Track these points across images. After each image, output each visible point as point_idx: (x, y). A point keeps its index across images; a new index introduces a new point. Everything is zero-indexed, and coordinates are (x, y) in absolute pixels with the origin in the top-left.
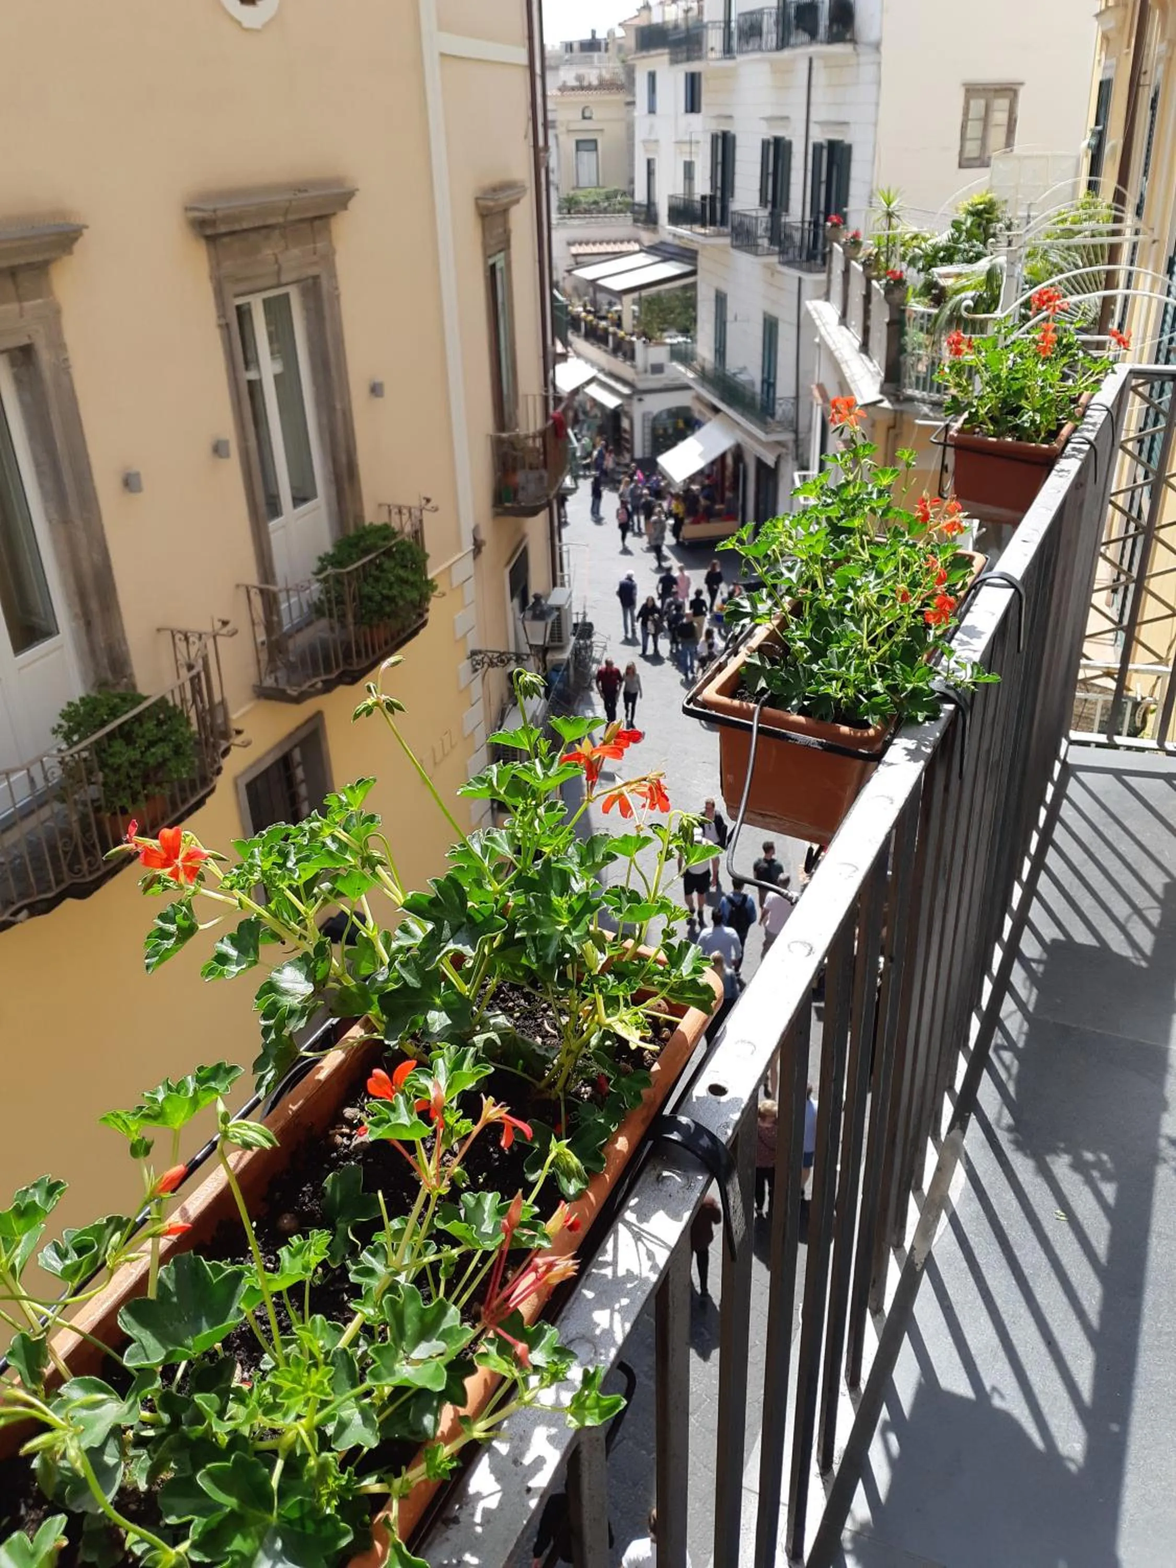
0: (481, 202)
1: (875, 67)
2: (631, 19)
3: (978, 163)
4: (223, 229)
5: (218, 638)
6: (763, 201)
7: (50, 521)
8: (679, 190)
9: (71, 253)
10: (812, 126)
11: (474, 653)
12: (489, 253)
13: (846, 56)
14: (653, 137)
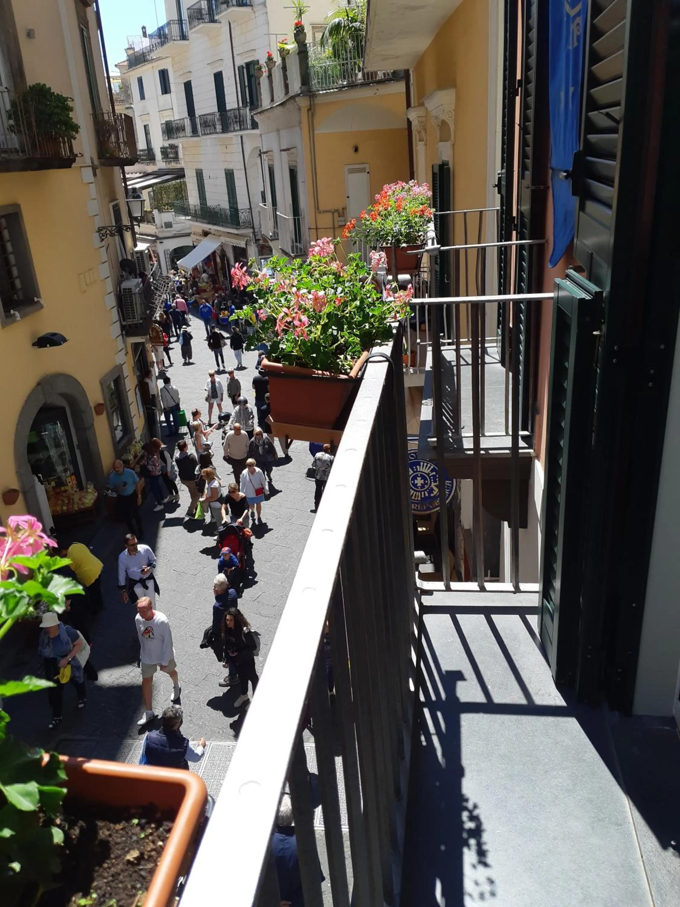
1: (265, 15)
2: (122, 62)
10: (236, 60)
11: (100, 229)
13: (248, 14)
14: (146, 112)
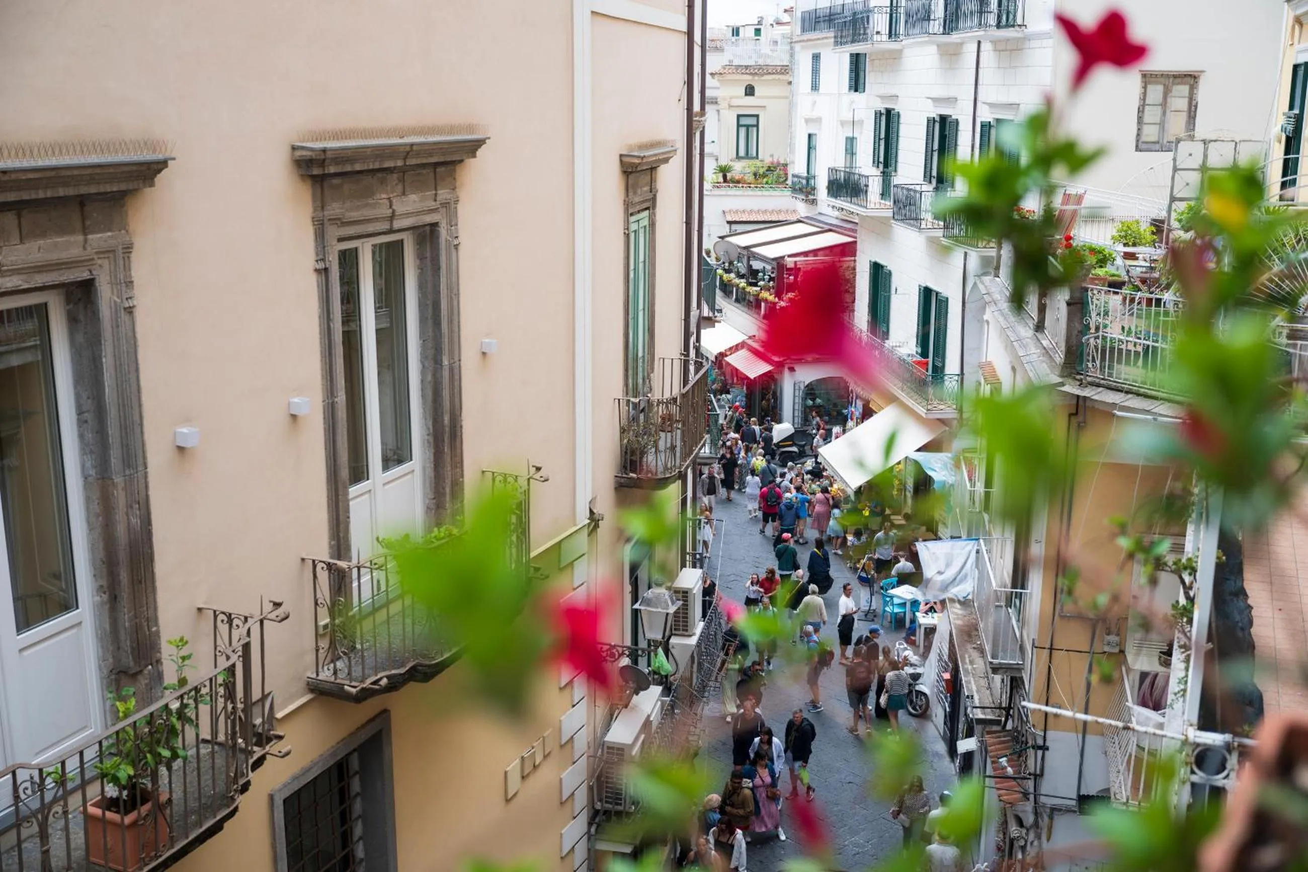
0: (625, 159)
2: (798, 6)
3: (1157, 147)
4: (332, 170)
5: (265, 622)
6: (928, 176)
7: (86, 478)
8: (840, 162)
9: (152, 185)
10: (979, 106)
12: (631, 211)
13: (1017, 40)
14: (815, 114)
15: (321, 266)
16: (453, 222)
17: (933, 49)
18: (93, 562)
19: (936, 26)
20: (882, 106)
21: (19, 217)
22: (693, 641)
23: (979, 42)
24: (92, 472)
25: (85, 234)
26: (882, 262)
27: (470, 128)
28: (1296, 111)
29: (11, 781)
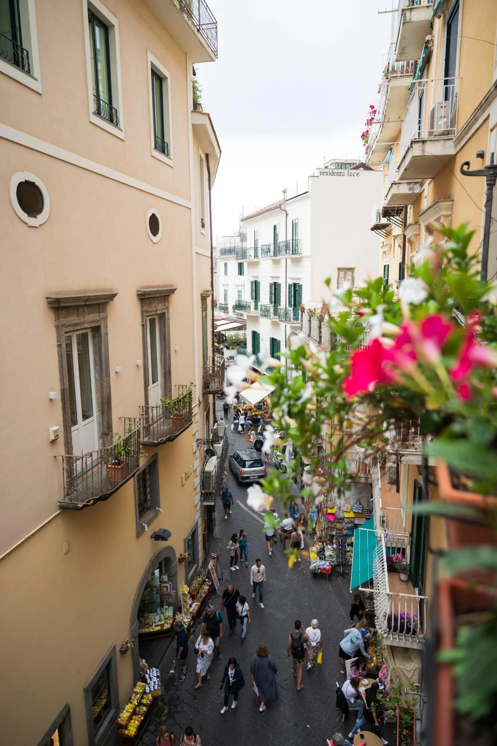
0: (202, 295)
6: (271, 302)
7: (96, 379)
9: (113, 301)
10: (287, 279)
11: (198, 440)
12: (203, 310)
13: (299, 258)
14: (226, 283)
15: (143, 324)
16: (168, 313)
17: (271, 261)
18: (97, 404)
19: (272, 254)
20: (253, 280)
21: (88, 308)
22: (221, 445)
23: (286, 259)
24: (98, 378)
25: (99, 313)
26: (256, 331)
27: (172, 286)
28: (386, 278)
29: (81, 463)
